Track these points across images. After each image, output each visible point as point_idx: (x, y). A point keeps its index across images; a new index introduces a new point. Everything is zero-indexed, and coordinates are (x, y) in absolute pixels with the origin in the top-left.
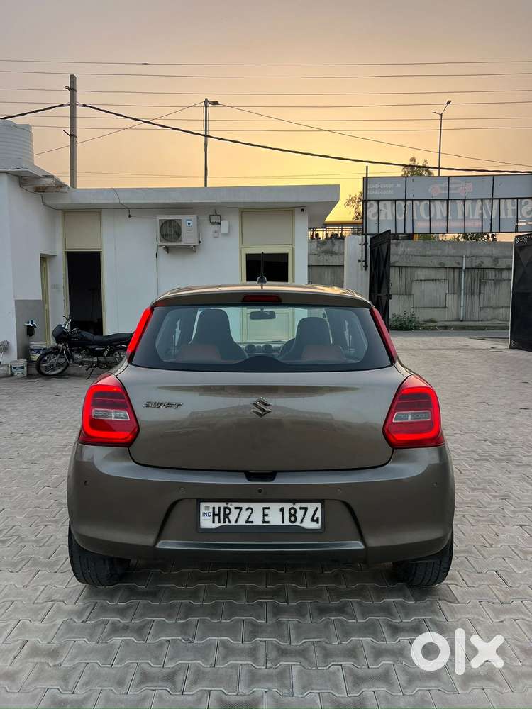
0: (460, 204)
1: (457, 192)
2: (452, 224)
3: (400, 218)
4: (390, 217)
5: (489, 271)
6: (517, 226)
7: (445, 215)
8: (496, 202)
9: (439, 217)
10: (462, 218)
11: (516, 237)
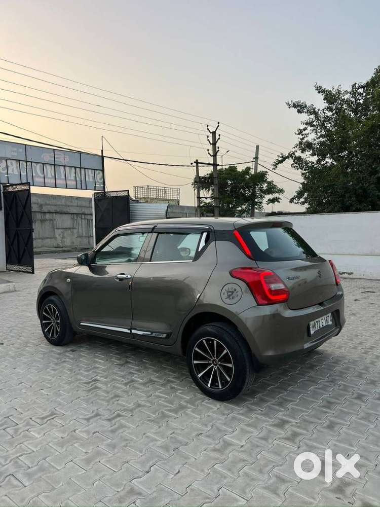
0: (62, 168)
1: (60, 160)
2: (58, 182)
3: (24, 174)
4: (16, 172)
5: (37, 214)
6: (95, 186)
7: (53, 175)
8: (83, 170)
9: (49, 176)
10: (64, 178)
11: (95, 193)
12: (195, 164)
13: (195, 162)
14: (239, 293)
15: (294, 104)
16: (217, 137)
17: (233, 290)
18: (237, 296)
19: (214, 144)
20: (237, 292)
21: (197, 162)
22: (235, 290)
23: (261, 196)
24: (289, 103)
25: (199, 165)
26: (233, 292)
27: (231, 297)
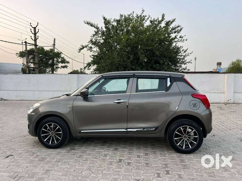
12: (24, 44)
13: (25, 42)
14: (198, 104)
15: (87, 22)
16: (37, 31)
17: (195, 103)
18: (198, 106)
19: (35, 34)
20: (197, 104)
21: (26, 42)
22: (196, 103)
23: (57, 64)
24: (85, 21)
25: (27, 44)
26: (195, 104)
27: (195, 107)
